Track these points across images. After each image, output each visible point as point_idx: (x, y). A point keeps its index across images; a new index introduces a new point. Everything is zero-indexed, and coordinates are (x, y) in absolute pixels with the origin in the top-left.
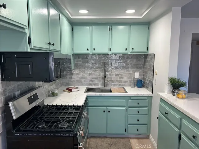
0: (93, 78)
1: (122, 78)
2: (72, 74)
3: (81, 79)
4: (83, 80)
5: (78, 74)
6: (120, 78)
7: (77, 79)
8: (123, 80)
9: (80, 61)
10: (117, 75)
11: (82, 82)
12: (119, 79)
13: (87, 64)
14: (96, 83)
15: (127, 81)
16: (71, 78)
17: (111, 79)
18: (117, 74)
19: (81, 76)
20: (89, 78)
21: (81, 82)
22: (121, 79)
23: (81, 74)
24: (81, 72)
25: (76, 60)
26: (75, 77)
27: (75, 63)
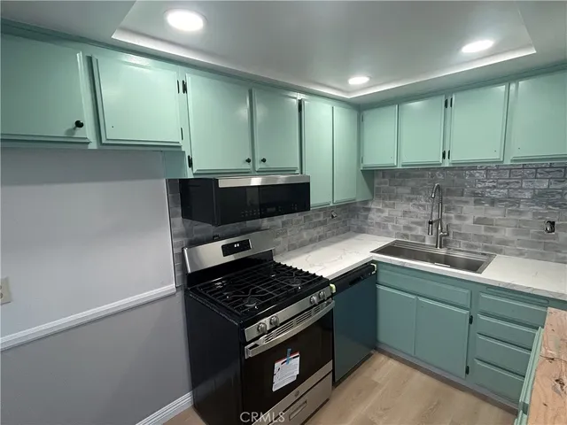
0: (413, 223)
1: (495, 230)
2: (369, 210)
3: (386, 221)
4: (390, 225)
5: (379, 210)
6: (486, 230)
7: (378, 220)
8: (498, 236)
9: (385, 183)
10: (478, 221)
11: (387, 227)
12: (483, 233)
13: (400, 190)
14: (420, 233)
15: (513, 242)
16: (366, 217)
17: (460, 229)
18: (479, 219)
19: (386, 214)
20: (403, 222)
21: (385, 227)
22: (492, 234)
23: (387, 210)
24: (386, 206)
25: (376, 181)
26: (374, 217)
27: (376, 186)
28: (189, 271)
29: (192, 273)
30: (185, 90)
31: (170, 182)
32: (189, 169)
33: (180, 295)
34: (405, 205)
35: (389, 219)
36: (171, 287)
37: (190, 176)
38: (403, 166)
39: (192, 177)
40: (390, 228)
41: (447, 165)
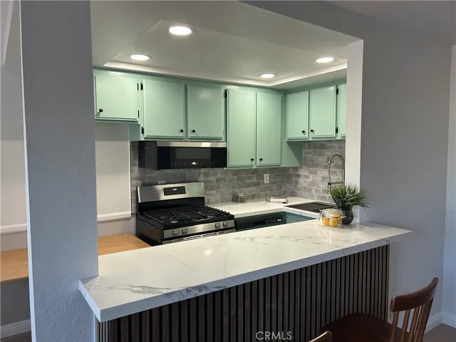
2: (299, 176)
3: (311, 185)
5: (306, 176)
7: (305, 185)
9: (310, 153)
13: (320, 159)
16: (297, 183)
19: (310, 180)
21: (310, 191)
23: (311, 176)
24: (311, 173)
25: (304, 151)
26: (303, 182)
27: (303, 155)
28: (140, 201)
29: (141, 203)
30: (142, 88)
31: (132, 143)
32: (142, 135)
33: (134, 219)
34: (323, 172)
35: (313, 184)
36: (128, 213)
37: (142, 139)
38: (313, 138)
39: (144, 140)
40: (313, 191)
41: (339, 138)
